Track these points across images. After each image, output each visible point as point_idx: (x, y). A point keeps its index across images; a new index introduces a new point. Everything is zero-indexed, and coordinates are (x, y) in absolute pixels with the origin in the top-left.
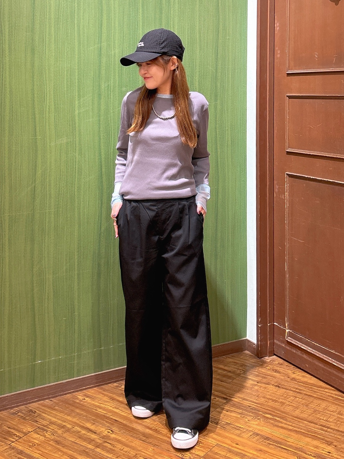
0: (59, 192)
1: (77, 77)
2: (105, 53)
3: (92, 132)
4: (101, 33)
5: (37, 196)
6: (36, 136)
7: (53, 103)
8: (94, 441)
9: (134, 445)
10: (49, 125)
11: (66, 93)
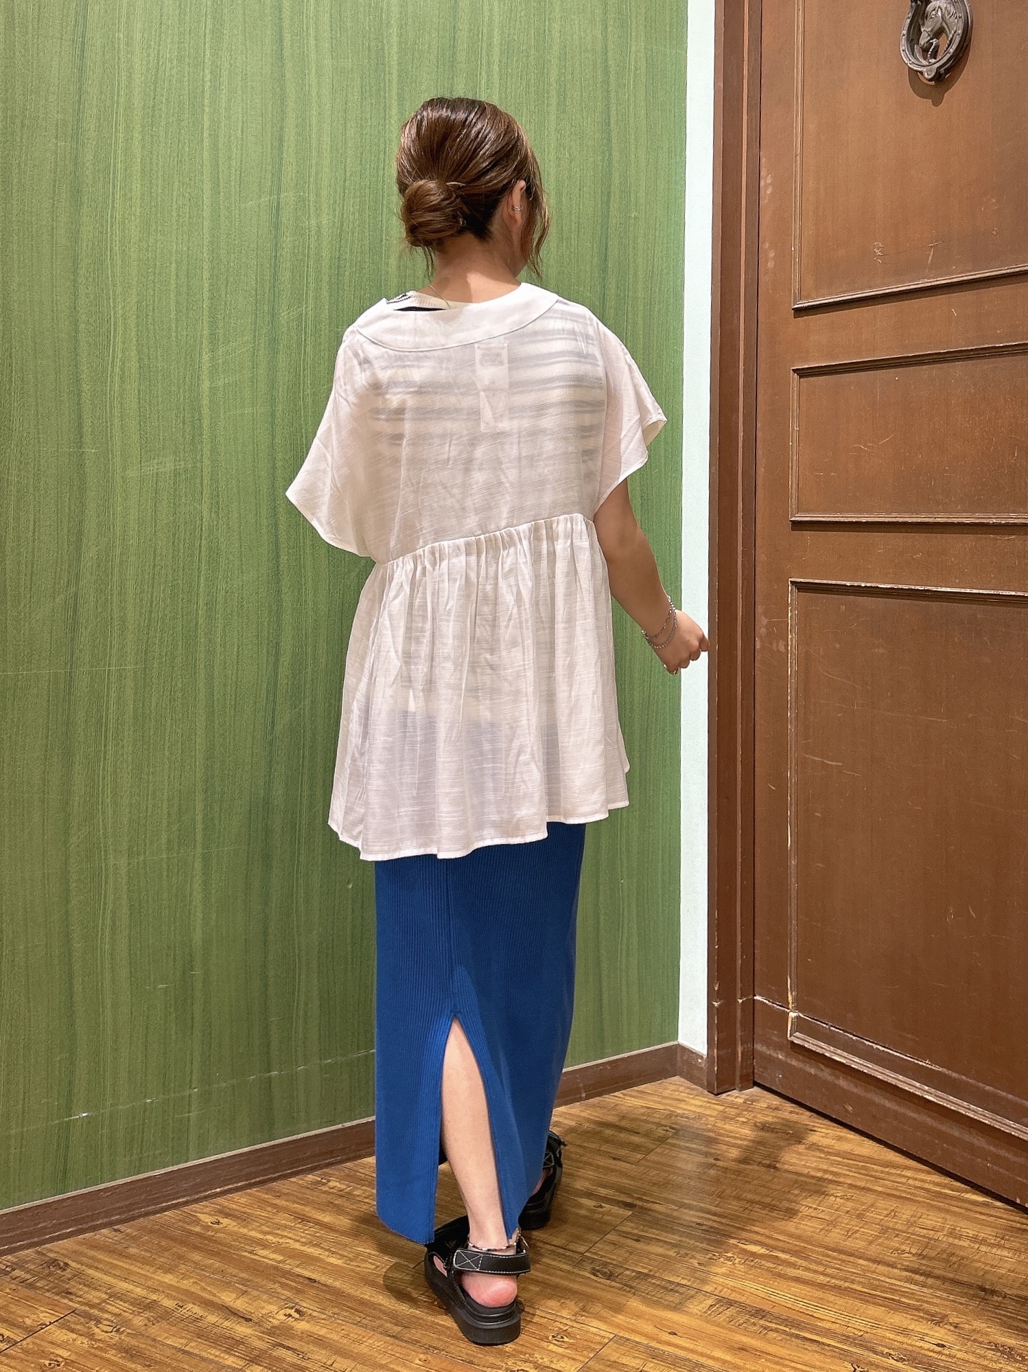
0: (151, 613)
1: (207, 285)
2: (291, 222)
3: (251, 447)
4: (281, 164)
5: (84, 621)
6: (80, 443)
7: (134, 353)
8: (243, 1343)
9: (366, 1350)
10: (121, 416)
11: (173, 326)
